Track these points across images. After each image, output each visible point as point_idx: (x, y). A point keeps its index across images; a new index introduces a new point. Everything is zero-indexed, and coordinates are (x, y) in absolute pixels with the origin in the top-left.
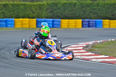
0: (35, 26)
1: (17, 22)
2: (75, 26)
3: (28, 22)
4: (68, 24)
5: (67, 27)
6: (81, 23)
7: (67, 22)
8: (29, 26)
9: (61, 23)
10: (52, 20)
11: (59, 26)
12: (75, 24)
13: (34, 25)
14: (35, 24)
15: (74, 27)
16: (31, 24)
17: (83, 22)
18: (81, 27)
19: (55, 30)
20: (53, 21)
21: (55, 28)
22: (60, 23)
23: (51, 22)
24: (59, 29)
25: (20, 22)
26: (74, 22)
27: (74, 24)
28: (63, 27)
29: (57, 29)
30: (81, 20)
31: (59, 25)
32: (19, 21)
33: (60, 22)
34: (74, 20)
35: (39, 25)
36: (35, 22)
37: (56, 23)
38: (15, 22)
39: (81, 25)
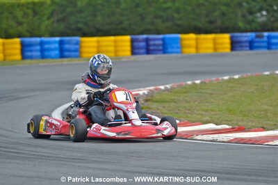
0: (19, 57)
2: (116, 52)
4: (98, 47)
6: (128, 44)
7: (95, 44)
8: (5, 56)
9: (81, 47)
10: (57, 39)
11: (77, 54)
12: (116, 46)
13: (15, 55)
14: (18, 51)
15: (112, 55)
16: (8, 52)
17: (132, 41)
18: (128, 53)
19: (65, 63)
20: (61, 43)
21: (65, 59)
22: (77, 46)
23: (57, 46)
24: (75, 61)
26: (112, 44)
27: (112, 49)
28: (85, 55)
29: (69, 61)
30: (128, 38)
31: (76, 51)
33: (78, 43)
34: (112, 38)
35: (28, 54)
36: (18, 46)
37: (67, 46)
39: (128, 48)
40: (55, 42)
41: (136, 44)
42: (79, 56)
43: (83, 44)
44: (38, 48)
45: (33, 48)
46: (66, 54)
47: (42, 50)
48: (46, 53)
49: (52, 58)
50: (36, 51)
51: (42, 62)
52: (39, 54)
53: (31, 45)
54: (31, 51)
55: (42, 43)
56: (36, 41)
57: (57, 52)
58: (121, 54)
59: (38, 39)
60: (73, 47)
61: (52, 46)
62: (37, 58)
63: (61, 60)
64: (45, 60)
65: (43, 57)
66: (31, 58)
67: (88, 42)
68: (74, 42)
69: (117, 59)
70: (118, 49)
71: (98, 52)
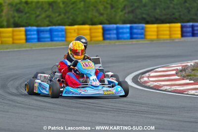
0: (101, 38)
1: (70, 33)
2: (170, 35)
3: (88, 31)
4: (158, 31)
5: (155, 37)
6: (179, 29)
7: (156, 29)
8: (91, 37)
9: (145, 31)
10: (129, 25)
11: (142, 36)
12: (170, 31)
13: (99, 37)
14: (101, 34)
15: (168, 37)
16: (93, 35)
17: (182, 27)
18: (179, 36)
19: (134, 43)
20: (131, 28)
21: (134, 40)
22: (143, 31)
23: (128, 30)
24: (141, 41)
25: (75, 31)
26: (168, 29)
27: (168, 32)
28: (148, 37)
29: (137, 41)
30: (179, 25)
31: (142, 34)
32: (73, 31)
33: (143, 28)
34: (168, 25)
35: (108, 36)
36: (101, 31)
37: (135, 31)
38: (66, 33)
39: (179, 32)
40: (127, 28)
41: (184, 29)
42: (144, 38)
43: (147, 29)
44: (115, 32)
45: (111, 32)
46: (135, 36)
47: (118, 34)
48: (120, 36)
49: (125, 39)
50: (114, 34)
51: (118, 42)
52: (115, 36)
53: (110, 30)
54: (110, 34)
55: (117, 29)
56: (113, 27)
57: (128, 35)
58: (174, 36)
59: (115, 26)
60: (140, 31)
61: (125, 31)
62: (114, 39)
63: (131, 40)
64: (120, 41)
65: (118, 38)
66: (110, 39)
67: (150, 28)
68: (141, 28)
69: (172, 40)
70: (172, 33)
71: (158, 35)
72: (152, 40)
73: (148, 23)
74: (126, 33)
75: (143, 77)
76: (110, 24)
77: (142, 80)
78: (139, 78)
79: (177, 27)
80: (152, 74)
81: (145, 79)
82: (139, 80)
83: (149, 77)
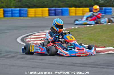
0: (2, 16)
2: (42, 14)
4: (35, 12)
5: (33, 16)
6: (47, 11)
7: (34, 11)
9: (28, 12)
10: (18, 9)
11: (26, 15)
12: (42, 12)
14: (2, 14)
15: (41, 16)
17: (49, 10)
18: (47, 15)
19: (22, 19)
20: (20, 10)
21: (22, 17)
22: (26, 12)
24: (26, 18)
26: (41, 11)
28: (30, 16)
30: (47, 9)
33: (27, 11)
34: (41, 9)
36: (2, 12)
37: (22, 12)
39: (47, 13)
41: (50, 11)
42: (27, 16)
43: (29, 11)
44: (10, 12)
45: (8, 13)
46: (22, 15)
47: (12, 14)
48: (14, 15)
49: (16, 17)
51: (12, 18)
52: (10, 15)
53: (7, 11)
54: (7, 14)
55: (12, 11)
56: (9, 10)
57: (18, 14)
58: (44, 15)
59: (10, 9)
60: (25, 12)
61: (16, 12)
62: (10, 16)
63: (20, 17)
64: (13, 18)
65: (12, 16)
66: (7, 16)
67: (30, 10)
68: (25, 10)
69: (43, 18)
70: (43, 13)
71: (35, 15)
72: (32, 18)
73: (29, 7)
74: (17, 13)
75: (27, 39)
76: (7, 8)
77: (27, 40)
78: (25, 39)
79: (46, 10)
80: (32, 37)
81: (28, 40)
82: (25, 40)
83: (30, 38)
